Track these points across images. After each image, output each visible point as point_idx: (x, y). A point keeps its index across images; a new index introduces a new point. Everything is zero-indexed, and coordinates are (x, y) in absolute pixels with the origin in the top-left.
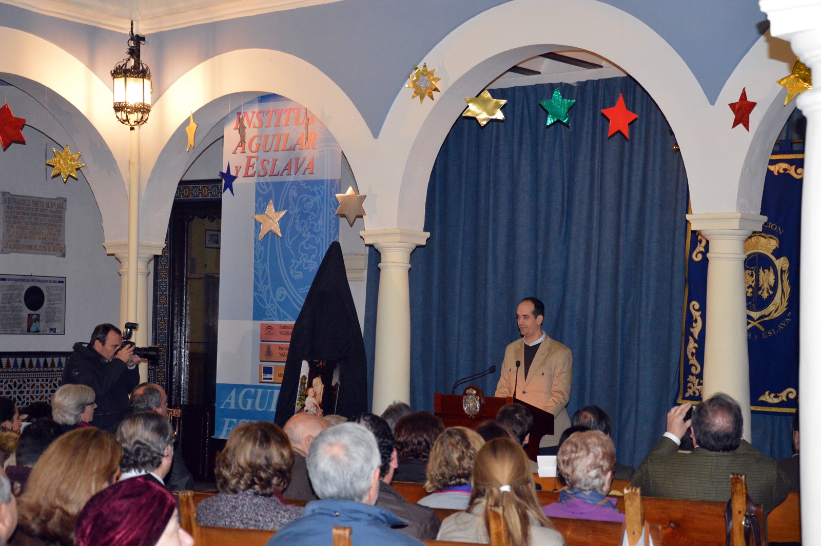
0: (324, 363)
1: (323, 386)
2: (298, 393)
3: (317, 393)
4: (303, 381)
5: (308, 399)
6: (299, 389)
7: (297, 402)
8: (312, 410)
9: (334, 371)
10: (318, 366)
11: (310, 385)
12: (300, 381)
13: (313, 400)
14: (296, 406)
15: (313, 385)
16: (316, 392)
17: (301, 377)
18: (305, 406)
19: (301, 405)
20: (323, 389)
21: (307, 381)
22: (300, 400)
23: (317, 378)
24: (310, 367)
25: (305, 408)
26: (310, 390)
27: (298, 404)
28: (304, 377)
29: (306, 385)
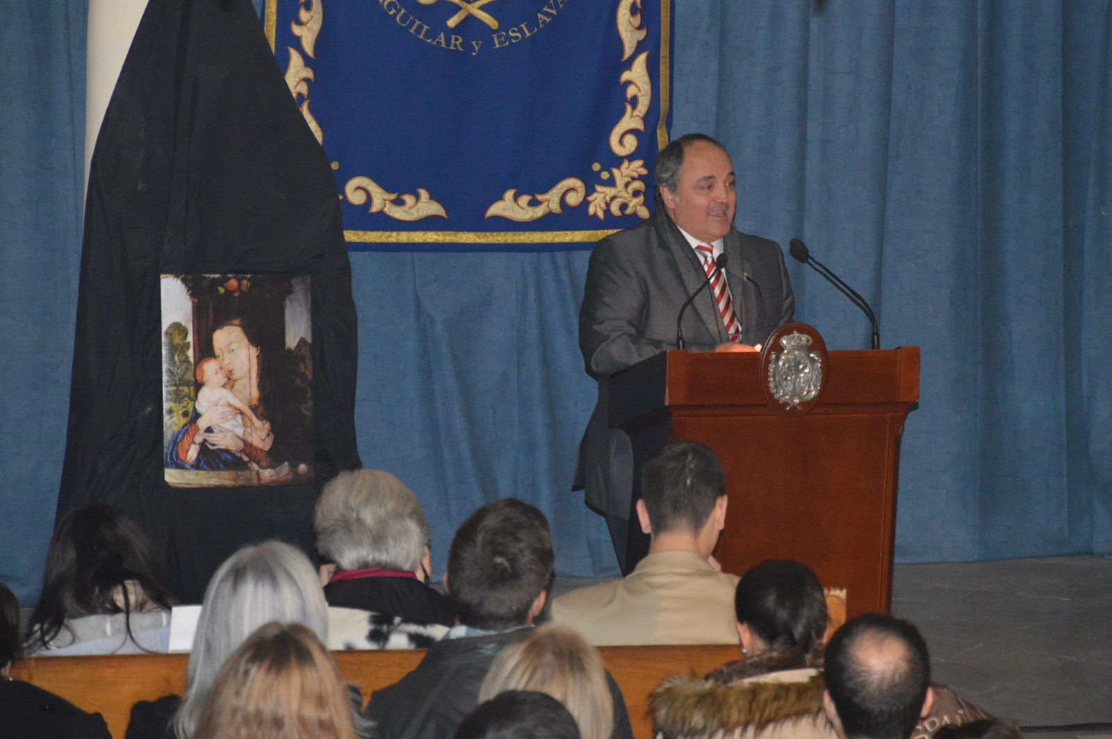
0: (245, 282)
1: (254, 352)
2: (165, 378)
3: (237, 375)
4: (177, 340)
5: (204, 394)
6: (165, 367)
7: (166, 406)
8: (227, 425)
9: (287, 302)
10: (222, 290)
11: (206, 350)
12: (164, 339)
13: (227, 396)
14: (166, 418)
15: (217, 352)
16: (230, 372)
17: (164, 327)
18: (197, 415)
19: (185, 414)
20: (254, 361)
21: (190, 338)
22: (178, 398)
23: (226, 329)
24: (192, 295)
25: (202, 423)
26: (210, 367)
27: (170, 412)
28: (178, 328)
29: (190, 353)
